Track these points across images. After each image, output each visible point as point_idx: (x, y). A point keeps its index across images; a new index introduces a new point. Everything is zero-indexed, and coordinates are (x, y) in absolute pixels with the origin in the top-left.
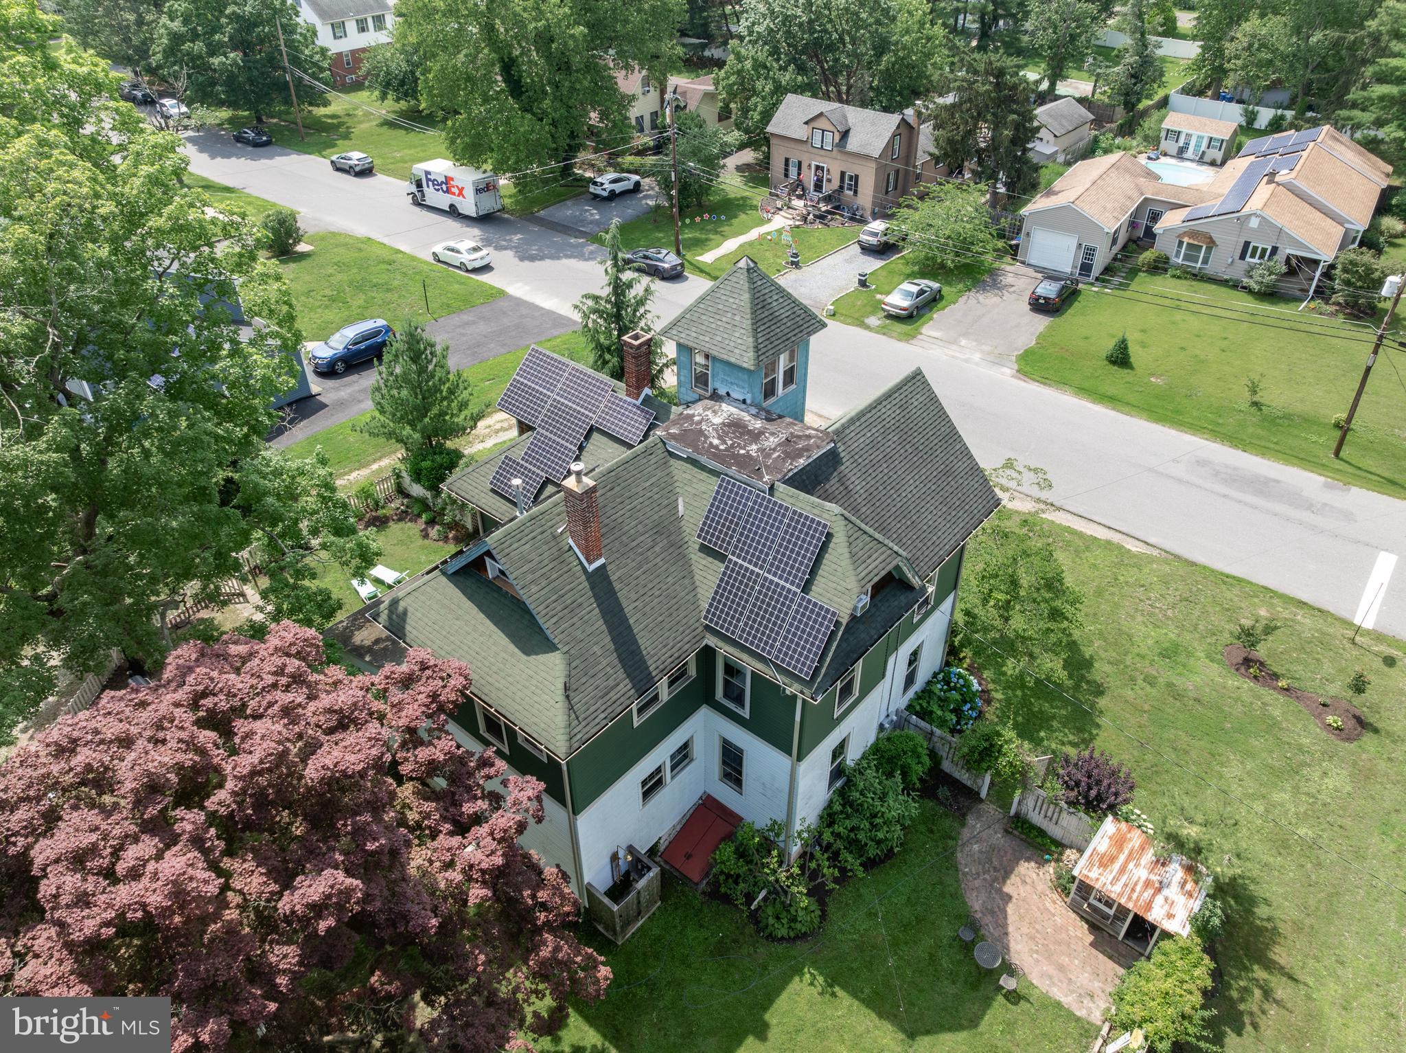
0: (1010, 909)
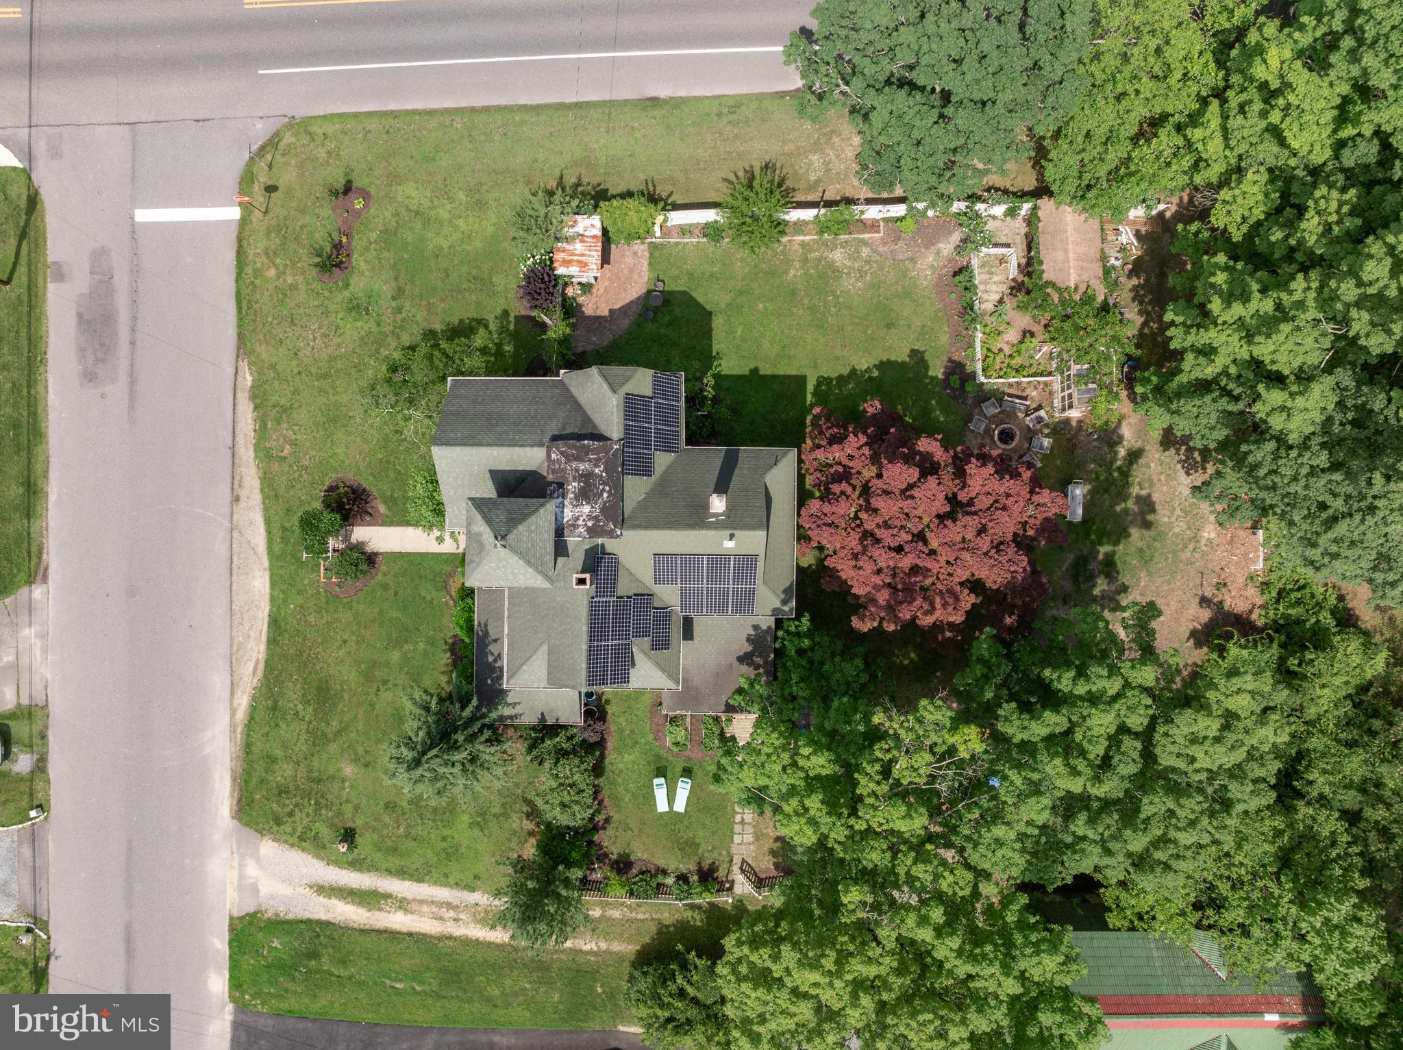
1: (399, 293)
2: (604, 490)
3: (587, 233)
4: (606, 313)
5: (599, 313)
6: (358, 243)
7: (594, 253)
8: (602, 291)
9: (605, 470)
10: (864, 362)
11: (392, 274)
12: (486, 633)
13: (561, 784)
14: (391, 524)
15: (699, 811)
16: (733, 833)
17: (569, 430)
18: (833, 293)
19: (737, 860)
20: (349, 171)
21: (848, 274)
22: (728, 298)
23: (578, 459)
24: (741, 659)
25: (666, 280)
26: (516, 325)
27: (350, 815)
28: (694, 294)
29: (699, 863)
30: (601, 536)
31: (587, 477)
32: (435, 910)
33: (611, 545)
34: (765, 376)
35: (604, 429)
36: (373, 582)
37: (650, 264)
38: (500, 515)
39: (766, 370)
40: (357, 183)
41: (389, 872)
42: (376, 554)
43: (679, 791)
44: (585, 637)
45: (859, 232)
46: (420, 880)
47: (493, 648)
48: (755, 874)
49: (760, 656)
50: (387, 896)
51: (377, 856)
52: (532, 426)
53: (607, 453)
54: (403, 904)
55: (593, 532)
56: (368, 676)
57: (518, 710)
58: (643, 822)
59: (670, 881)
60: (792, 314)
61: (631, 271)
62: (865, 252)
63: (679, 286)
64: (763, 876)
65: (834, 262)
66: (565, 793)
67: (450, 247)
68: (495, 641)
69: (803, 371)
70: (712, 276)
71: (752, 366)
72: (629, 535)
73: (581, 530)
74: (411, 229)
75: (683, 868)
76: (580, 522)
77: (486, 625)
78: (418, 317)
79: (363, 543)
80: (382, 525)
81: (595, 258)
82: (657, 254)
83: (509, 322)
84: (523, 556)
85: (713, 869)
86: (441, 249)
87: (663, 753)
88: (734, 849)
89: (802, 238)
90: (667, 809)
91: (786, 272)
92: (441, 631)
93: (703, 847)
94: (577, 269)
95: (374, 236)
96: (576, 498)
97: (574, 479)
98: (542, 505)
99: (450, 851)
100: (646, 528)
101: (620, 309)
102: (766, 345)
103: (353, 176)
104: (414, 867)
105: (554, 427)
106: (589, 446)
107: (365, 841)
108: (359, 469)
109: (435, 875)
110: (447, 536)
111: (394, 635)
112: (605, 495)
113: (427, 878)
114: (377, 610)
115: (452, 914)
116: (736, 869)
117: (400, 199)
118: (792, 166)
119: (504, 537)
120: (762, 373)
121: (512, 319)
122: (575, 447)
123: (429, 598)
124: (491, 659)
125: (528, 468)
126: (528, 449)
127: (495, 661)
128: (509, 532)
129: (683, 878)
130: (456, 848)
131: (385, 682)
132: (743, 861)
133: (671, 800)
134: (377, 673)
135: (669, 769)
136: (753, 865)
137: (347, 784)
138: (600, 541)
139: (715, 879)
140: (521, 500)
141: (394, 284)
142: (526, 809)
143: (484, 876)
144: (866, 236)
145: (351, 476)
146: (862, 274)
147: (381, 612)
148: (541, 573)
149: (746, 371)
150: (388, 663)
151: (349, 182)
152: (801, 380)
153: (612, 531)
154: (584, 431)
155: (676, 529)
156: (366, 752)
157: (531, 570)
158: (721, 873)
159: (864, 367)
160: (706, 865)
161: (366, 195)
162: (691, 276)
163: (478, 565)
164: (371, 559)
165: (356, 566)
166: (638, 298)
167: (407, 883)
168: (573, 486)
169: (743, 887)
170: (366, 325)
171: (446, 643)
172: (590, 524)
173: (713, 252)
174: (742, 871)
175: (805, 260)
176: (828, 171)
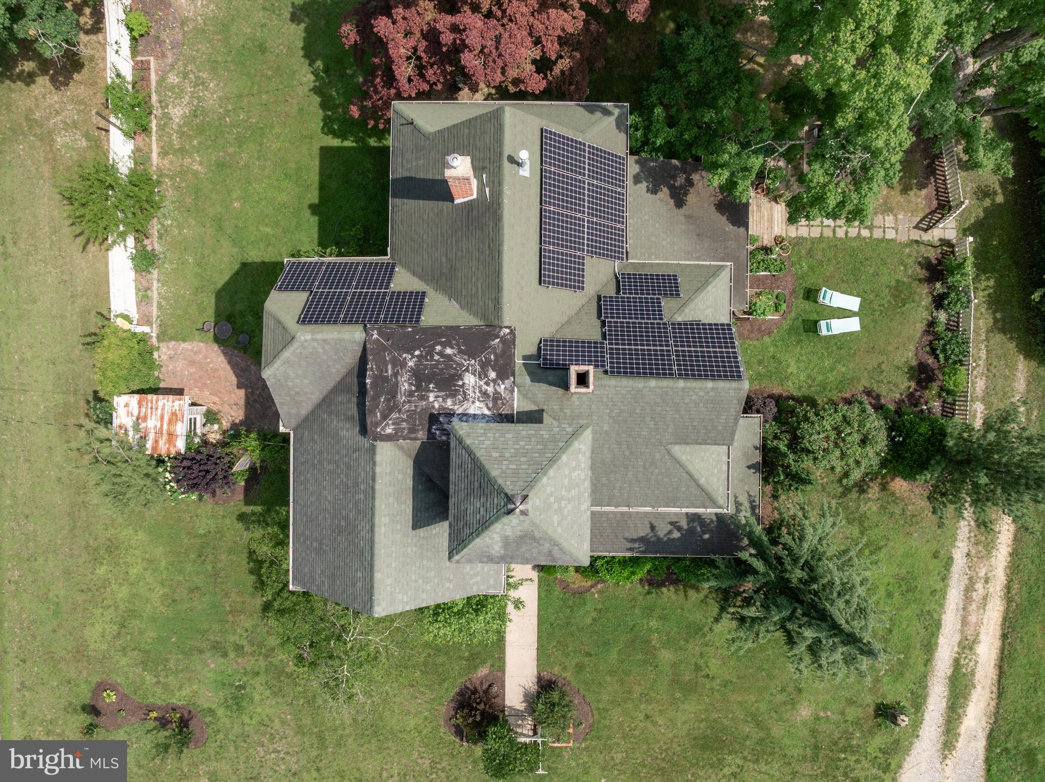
0: (234, 380)
1: (219, 649)
2: (441, 354)
3: (136, 413)
4: (242, 392)
5: (242, 402)
6: (159, 698)
7: (160, 404)
8: (216, 399)
9: (410, 351)
10: (307, 78)
11: (196, 657)
12: (642, 540)
13: (836, 445)
14: (502, 660)
15: (857, 281)
16: (883, 240)
17: (354, 411)
18: (221, 118)
19: (916, 235)
20: (70, 709)
21: (198, 98)
22: (226, 243)
23: (393, 393)
24: (679, 202)
25: (202, 321)
26: (255, 504)
27: (860, 710)
28: (219, 286)
29: (920, 281)
30: (511, 357)
31: (420, 379)
32: (974, 606)
33: (525, 347)
34: (321, 197)
35: (351, 358)
36: (574, 683)
37: (184, 341)
38: (475, 507)
39: (313, 196)
40: (86, 697)
41: (928, 662)
42: (540, 679)
43: (834, 304)
44: (666, 383)
45: (148, 86)
46: (938, 625)
47: (663, 530)
48: (932, 213)
49: (674, 177)
50: (957, 665)
51: (909, 676)
52: (349, 466)
53: (385, 349)
54: (967, 645)
55: (505, 371)
56: (690, 688)
57: (744, 499)
58: (871, 350)
59: (942, 316)
60: (247, 166)
61: (192, 363)
62: (173, 79)
63: (210, 302)
64: (935, 203)
65: (184, 117)
66: (849, 439)
67: (163, 585)
68: (653, 528)
69: (316, 151)
70: (199, 265)
71: (307, 213)
72: (510, 316)
73: (502, 388)
74: (141, 633)
75: (927, 301)
76: (490, 389)
77: (633, 541)
78: (247, 625)
79: (526, 695)
80: (504, 672)
81: (166, 403)
82: (171, 331)
83: (253, 514)
84: (541, 470)
85: (928, 265)
86: (165, 595)
87: (786, 325)
88: (903, 238)
89: (154, 155)
90: (856, 320)
91: (195, 174)
92: (634, 599)
93: (900, 276)
94: (179, 425)
95: (149, 678)
96: (453, 395)
97: (423, 398)
98: (460, 441)
99: (904, 588)
100: (498, 288)
101: (237, 376)
102: (283, 197)
103: (78, 703)
104: (922, 632)
105: (349, 433)
106: (375, 377)
107: (892, 693)
108: (434, 700)
109: (933, 606)
110: (513, 594)
111: (640, 656)
112: (449, 351)
113: (935, 615)
114: (608, 679)
115: (979, 586)
116: (926, 237)
117: (105, 647)
118: (69, 168)
119: (509, 499)
120: (317, 201)
121: (248, 509)
122: (376, 398)
123: (594, 614)
124: (676, 535)
125: (410, 471)
126: (378, 470)
127: (679, 529)
128: (501, 491)
129: (939, 302)
130: (901, 579)
131: (698, 668)
132: (917, 227)
133: (844, 313)
134: (687, 678)
135: (805, 317)
136: (921, 215)
137: (822, 714)
138: (519, 361)
139: (940, 262)
140: (452, 477)
141: (208, 654)
142: (854, 495)
143: (934, 546)
144: (153, 77)
145: (443, 709)
146: (200, 83)
147: (611, 673)
148: (568, 443)
149: (314, 220)
150: (674, 665)
151: (84, 708)
152: (326, 152)
153: (504, 341)
154: (356, 389)
155: (500, 244)
156: (783, 690)
157: (564, 458)
158: (933, 255)
159: (312, 78)
160: (922, 273)
161: (101, 687)
162: (198, 290)
163: (556, 544)
164: (546, 686)
165: (553, 705)
166: (225, 354)
167: (942, 640)
168: (435, 400)
169: (948, 229)
170: (258, 689)
171: (649, 593)
172: (493, 375)
173: (171, 262)
174: (929, 228)
175: (182, 151)
176: (75, 125)
